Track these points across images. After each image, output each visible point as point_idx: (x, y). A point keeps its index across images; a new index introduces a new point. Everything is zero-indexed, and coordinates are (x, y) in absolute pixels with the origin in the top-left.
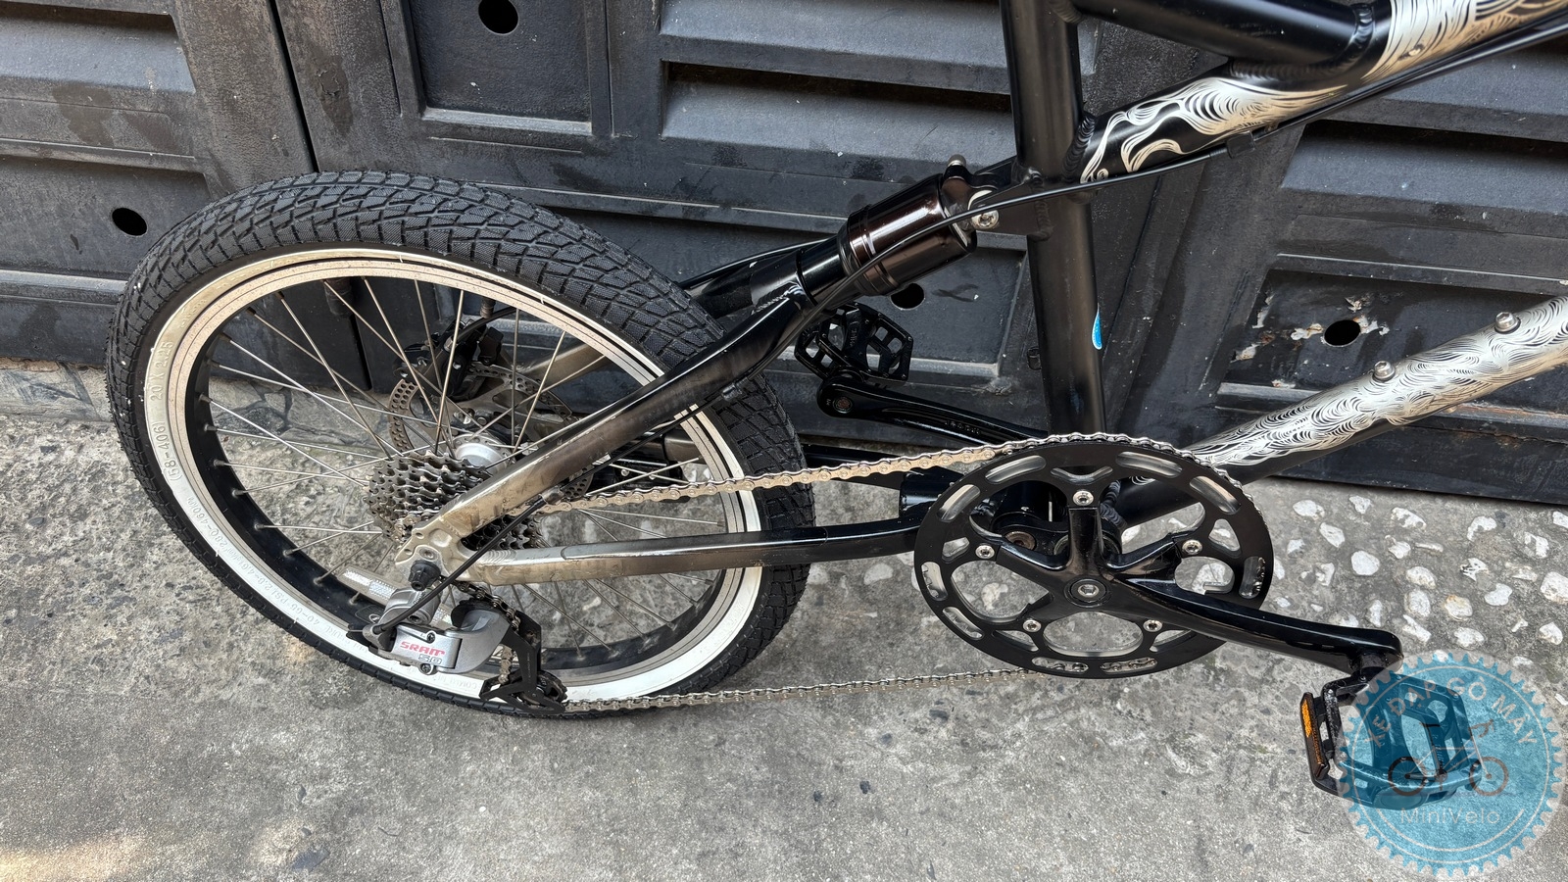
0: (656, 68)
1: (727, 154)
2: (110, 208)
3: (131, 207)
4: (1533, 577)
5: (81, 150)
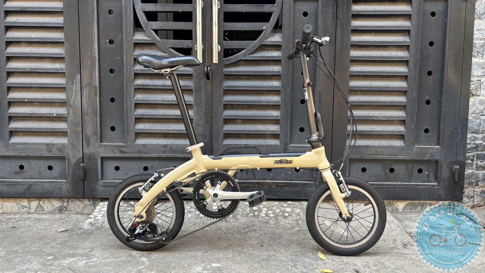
0: (134, 133)
1: (144, 145)
2: (48, 166)
3: (51, 165)
4: (284, 209)
5: (47, 154)
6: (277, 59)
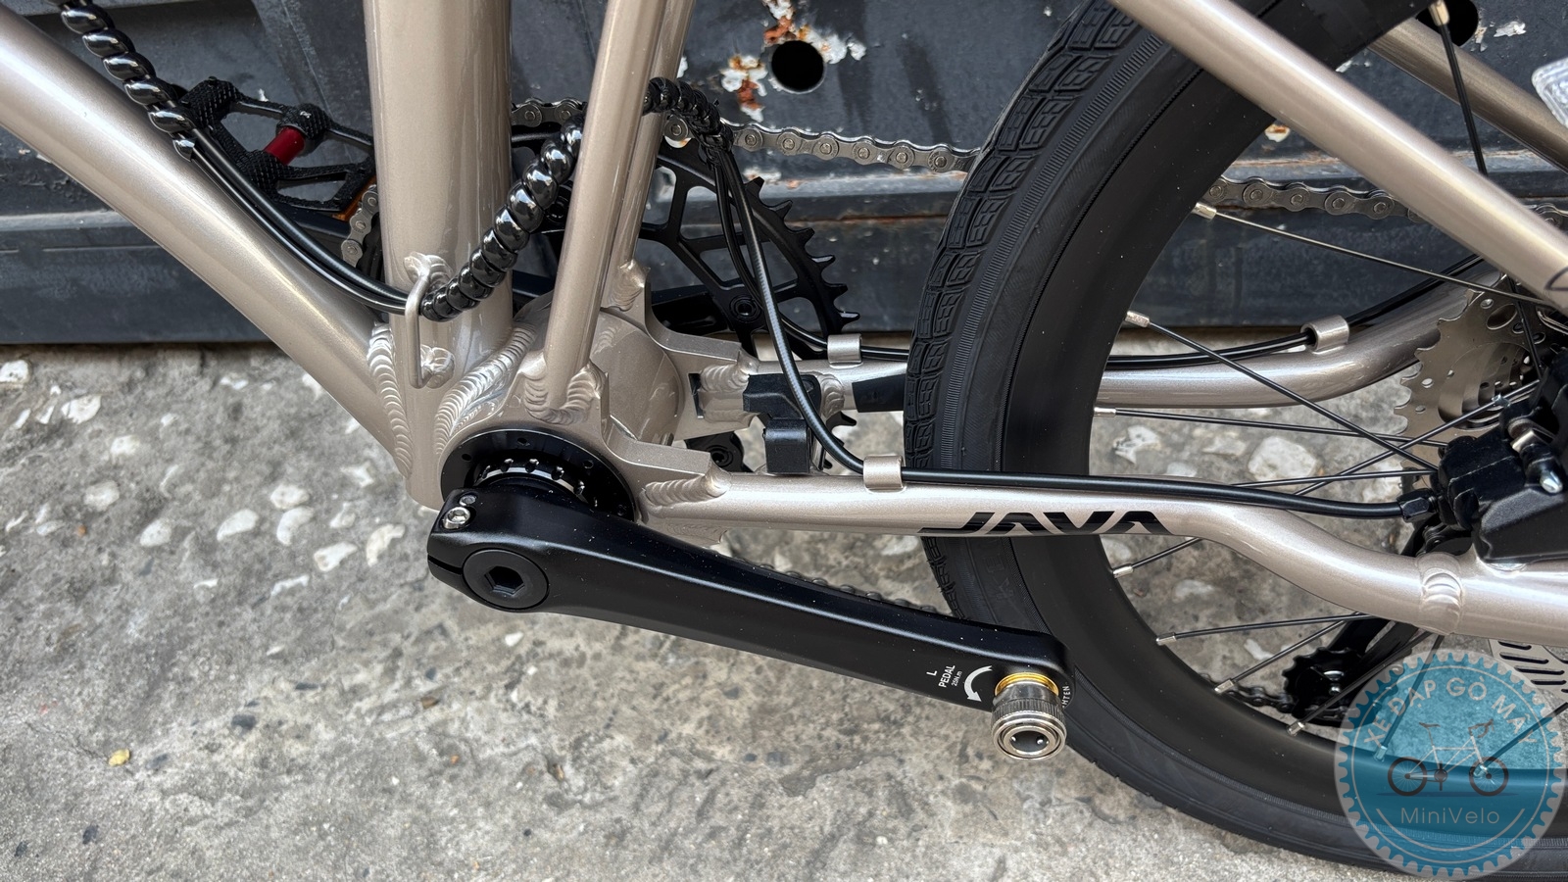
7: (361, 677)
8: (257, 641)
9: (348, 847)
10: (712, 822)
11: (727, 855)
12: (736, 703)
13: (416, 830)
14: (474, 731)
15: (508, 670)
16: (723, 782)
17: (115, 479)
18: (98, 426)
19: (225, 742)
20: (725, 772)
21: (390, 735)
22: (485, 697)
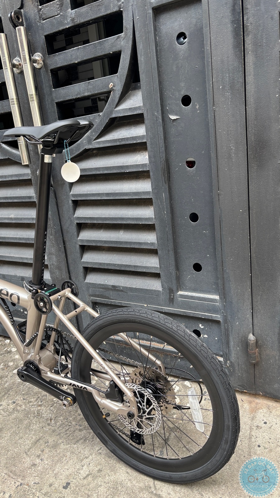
6: (138, 142)
7: (32, 400)
8: (21, 391)
9: (19, 424)
10: (67, 432)
11: (66, 437)
12: (79, 417)
13: (29, 423)
14: (43, 412)
15: (52, 404)
16: (71, 427)
17: (14, 361)
18: (15, 353)
19: (10, 405)
20: (72, 426)
21: (32, 409)
22: (47, 407)
